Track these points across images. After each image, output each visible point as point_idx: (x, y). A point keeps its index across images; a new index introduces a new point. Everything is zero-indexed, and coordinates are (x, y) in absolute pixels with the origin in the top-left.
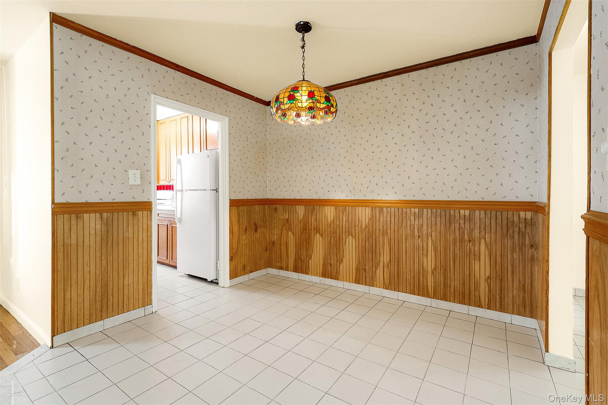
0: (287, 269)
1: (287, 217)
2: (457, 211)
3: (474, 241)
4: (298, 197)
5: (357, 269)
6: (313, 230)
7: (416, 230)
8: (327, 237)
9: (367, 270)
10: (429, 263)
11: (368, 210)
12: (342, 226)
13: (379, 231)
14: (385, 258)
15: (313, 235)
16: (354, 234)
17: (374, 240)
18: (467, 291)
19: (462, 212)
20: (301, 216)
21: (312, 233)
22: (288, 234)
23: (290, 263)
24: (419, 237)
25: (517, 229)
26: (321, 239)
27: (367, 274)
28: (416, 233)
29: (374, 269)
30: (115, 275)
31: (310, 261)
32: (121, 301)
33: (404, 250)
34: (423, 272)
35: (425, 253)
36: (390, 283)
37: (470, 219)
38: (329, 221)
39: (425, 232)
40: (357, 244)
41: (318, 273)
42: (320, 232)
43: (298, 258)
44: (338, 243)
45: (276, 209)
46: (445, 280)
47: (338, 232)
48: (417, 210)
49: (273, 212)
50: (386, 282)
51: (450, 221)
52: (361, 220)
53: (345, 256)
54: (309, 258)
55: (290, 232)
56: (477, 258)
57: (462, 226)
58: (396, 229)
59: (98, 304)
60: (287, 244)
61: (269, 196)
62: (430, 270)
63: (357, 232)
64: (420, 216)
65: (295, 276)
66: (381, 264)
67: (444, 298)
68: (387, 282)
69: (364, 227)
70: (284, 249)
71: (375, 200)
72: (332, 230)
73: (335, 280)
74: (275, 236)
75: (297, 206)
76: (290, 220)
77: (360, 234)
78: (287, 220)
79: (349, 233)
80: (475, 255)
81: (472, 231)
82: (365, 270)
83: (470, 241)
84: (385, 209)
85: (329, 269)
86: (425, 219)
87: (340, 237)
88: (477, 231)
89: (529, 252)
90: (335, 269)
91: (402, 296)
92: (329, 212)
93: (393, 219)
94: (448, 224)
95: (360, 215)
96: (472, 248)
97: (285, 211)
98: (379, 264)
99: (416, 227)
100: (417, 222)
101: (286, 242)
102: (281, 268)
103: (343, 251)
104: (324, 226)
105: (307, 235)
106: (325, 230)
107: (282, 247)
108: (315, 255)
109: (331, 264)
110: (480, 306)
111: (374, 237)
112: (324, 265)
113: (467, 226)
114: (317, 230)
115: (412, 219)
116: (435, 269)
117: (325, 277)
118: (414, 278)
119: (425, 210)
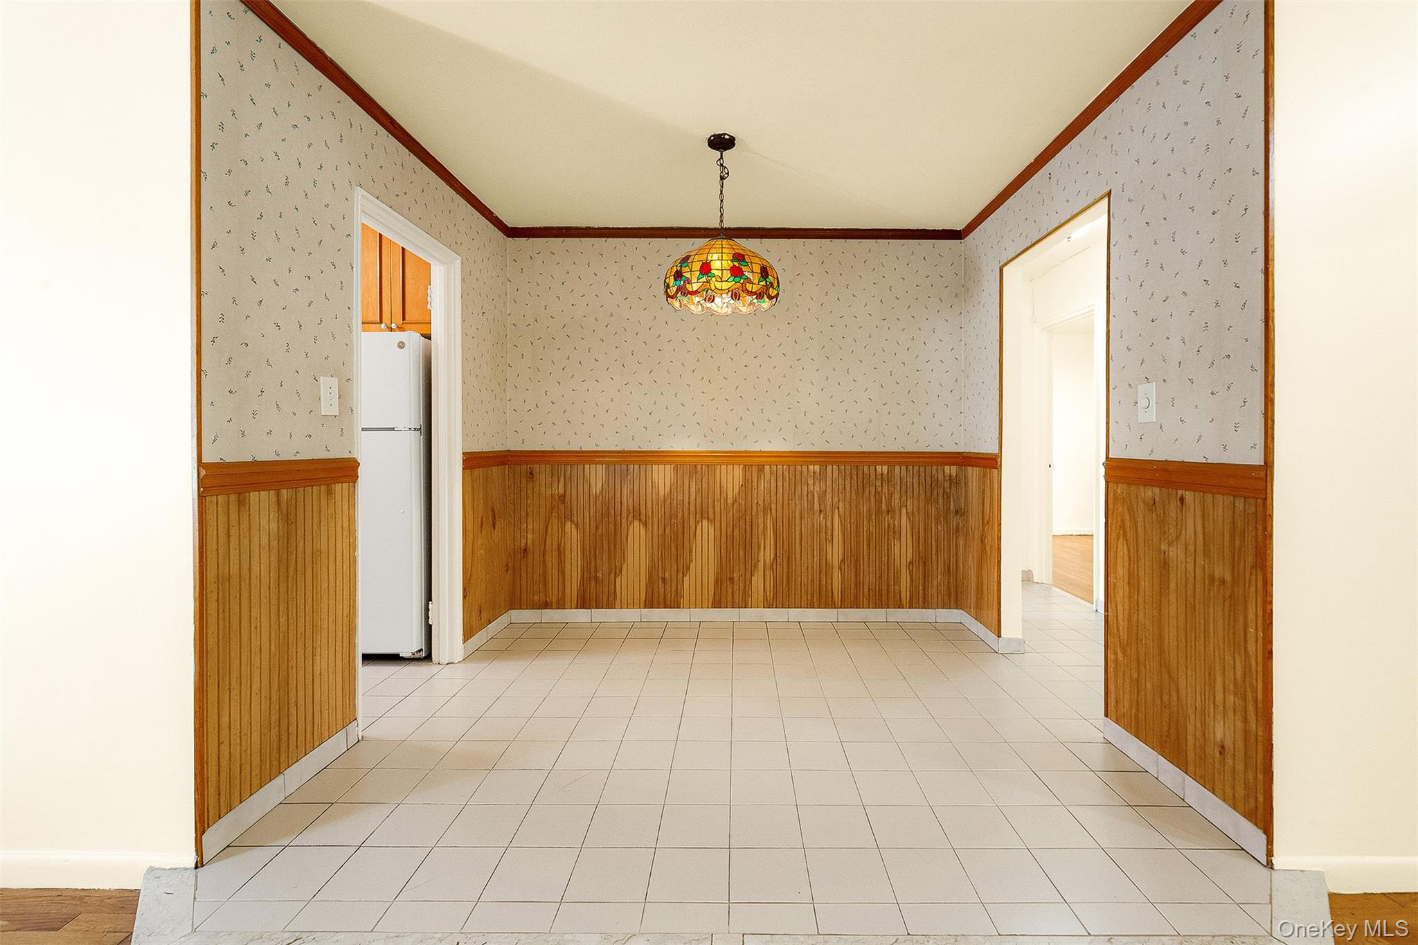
0: (561, 605)
1: (561, 491)
2: (872, 468)
3: (894, 512)
4: (589, 446)
5: (716, 582)
6: (624, 515)
7: (816, 500)
8: (656, 525)
9: (736, 579)
10: (835, 553)
11: (738, 472)
12: (689, 503)
13: (757, 508)
14: (767, 553)
15: (624, 525)
16: (711, 516)
17: (748, 524)
18: (884, 588)
19: (879, 468)
20: (597, 487)
21: (624, 521)
22: (563, 531)
23: (568, 591)
24: (821, 511)
25: (941, 490)
26: (643, 531)
27: (736, 587)
28: (816, 506)
29: (748, 575)
30: (301, 652)
31: (618, 580)
32: (309, 717)
33: (798, 537)
34: (826, 567)
35: (829, 537)
36: (775, 595)
37: (888, 479)
38: (662, 493)
39: (829, 502)
40: (718, 533)
41: (637, 601)
42: (642, 517)
43: (589, 577)
44: (680, 537)
45: (531, 474)
46: (856, 576)
47: (680, 515)
48: (817, 468)
49: (524, 481)
50: (768, 594)
51: (864, 482)
52: (725, 490)
53: (694, 561)
54: (615, 573)
55: (568, 524)
56: (897, 536)
57: (879, 489)
58: (786, 502)
59: (274, 732)
60: (561, 551)
61: (513, 445)
62: (836, 564)
63: (717, 510)
64: (822, 476)
65: (583, 616)
66: (761, 565)
67: (856, 605)
68: (770, 594)
69: (730, 501)
70: (552, 561)
71: (750, 452)
72: (668, 511)
73: (674, 608)
74: (530, 536)
75: (587, 466)
76: (567, 500)
77: (724, 513)
78: (562, 498)
79: (703, 514)
80: (894, 532)
81: (891, 495)
82: (732, 579)
83: (888, 512)
84: (767, 468)
85: (662, 590)
86: (829, 483)
87: (683, 524)
88: (897, 496)
89: (954, 520)
90: (674, 589)
91: (794, 614)
92: (662, 477)
93: (780, 484)
94: (861, 489)
95: (724, 481)
96: (891, 522)
97: (555, 479)
98: (756, 566)
99: (816, 496)
100: (817, 488)
101: (559, 546)
102: (546, 605)
103: (691, 551)
104: (649, 504)
105: (611, 526)
106: (652, 513)
107: (548, 559)
108: (630, 564)
109: (664, 579)
110: (900, 606)
111: (748, 518)
112: (651, 582)
113: (885, 488)
114: (635, 514)
115: (811, 482)
116: (843, 560)
117: (652, 607)
118: (812, 580)
119: (829, 468)
